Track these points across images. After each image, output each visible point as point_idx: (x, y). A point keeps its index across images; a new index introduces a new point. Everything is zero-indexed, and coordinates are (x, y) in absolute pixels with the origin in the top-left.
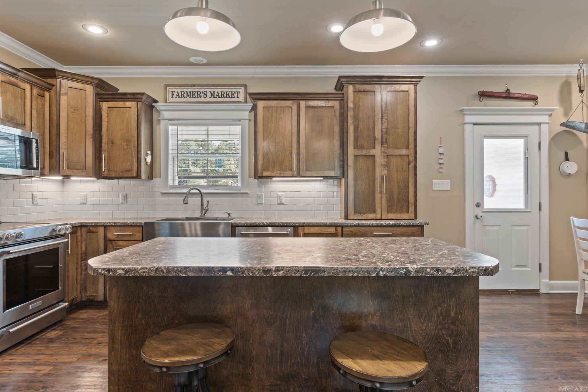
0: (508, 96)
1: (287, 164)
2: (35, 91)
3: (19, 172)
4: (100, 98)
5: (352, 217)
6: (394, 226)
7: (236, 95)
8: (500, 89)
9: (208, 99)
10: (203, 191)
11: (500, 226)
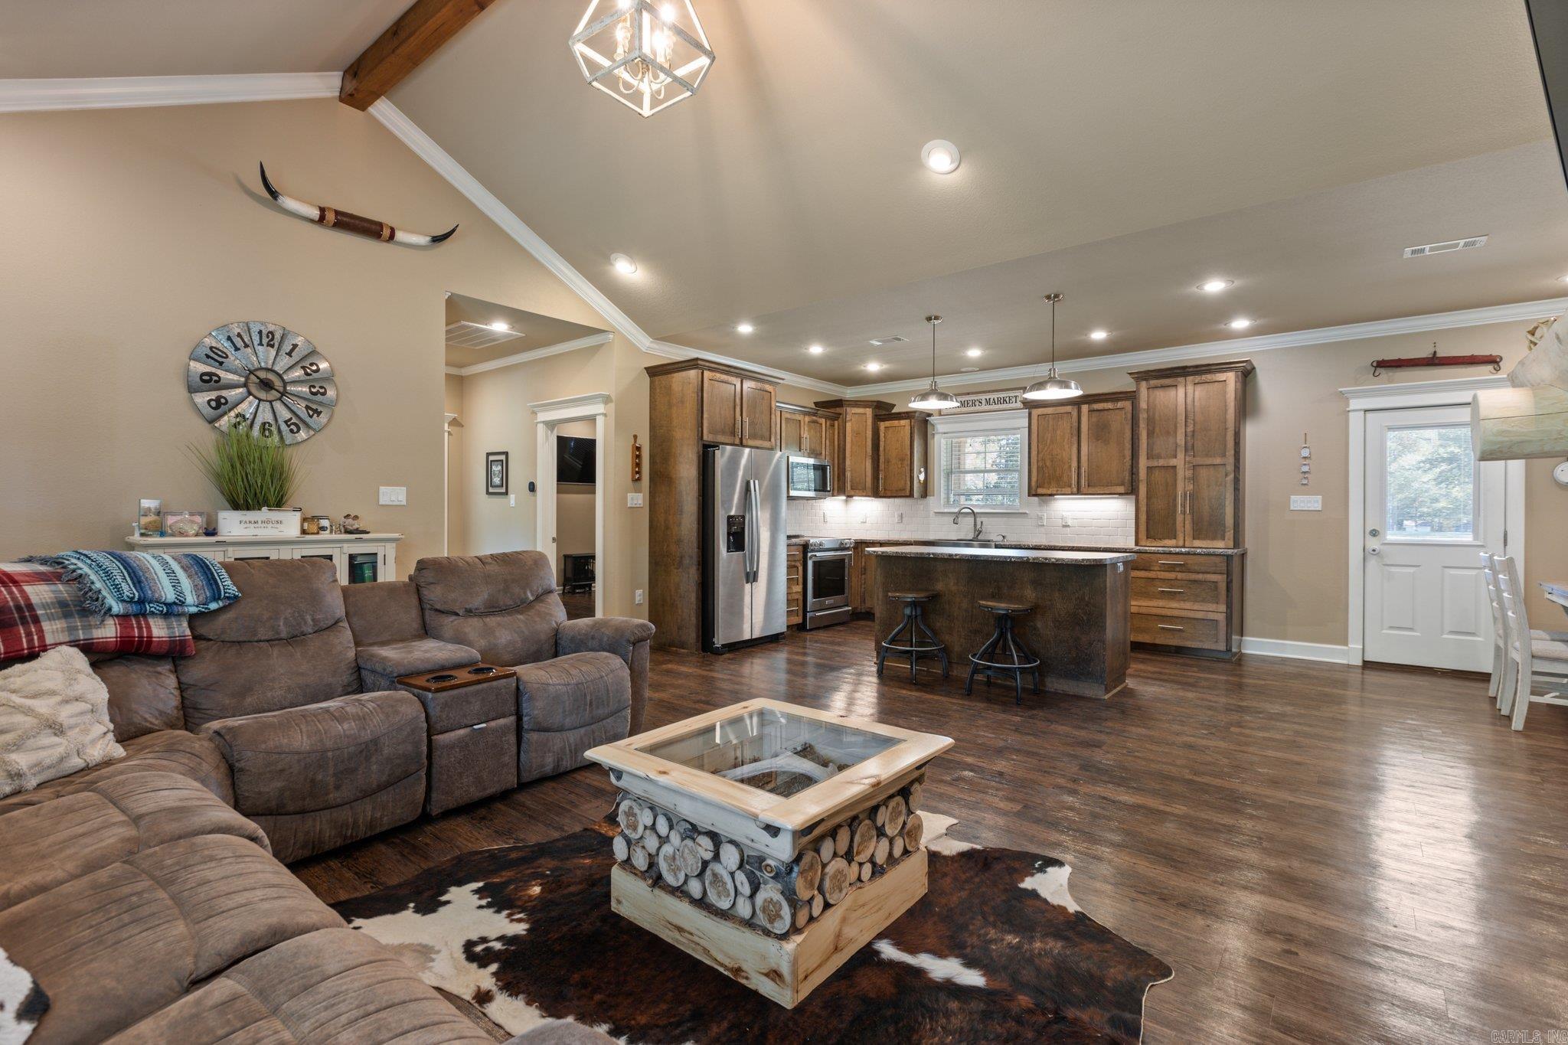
0: (1434, 361)
1: (1065, 479)
2: (828, 423)
3: (812, 494)
4: (878, 418)
5: (1143, 543)
6: (1188, 554)
7: (1014, 400)
8: (1425, 353)
9: (984, 407)
10: (976, 510)
11: (1419, 566)
